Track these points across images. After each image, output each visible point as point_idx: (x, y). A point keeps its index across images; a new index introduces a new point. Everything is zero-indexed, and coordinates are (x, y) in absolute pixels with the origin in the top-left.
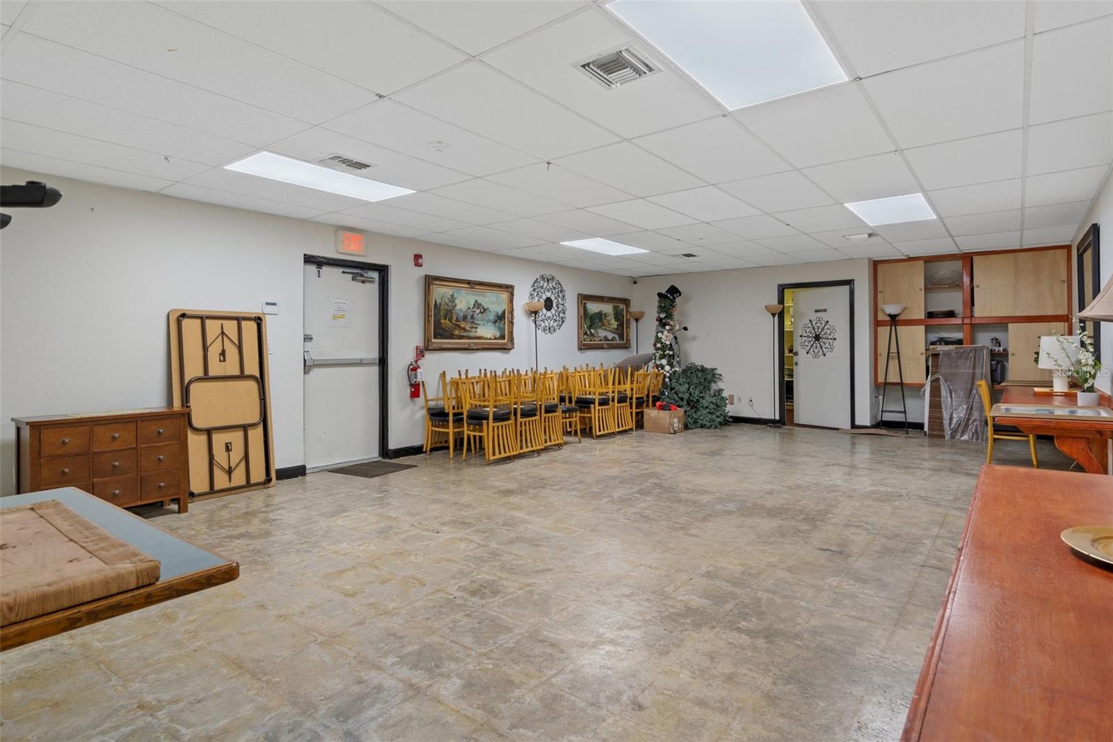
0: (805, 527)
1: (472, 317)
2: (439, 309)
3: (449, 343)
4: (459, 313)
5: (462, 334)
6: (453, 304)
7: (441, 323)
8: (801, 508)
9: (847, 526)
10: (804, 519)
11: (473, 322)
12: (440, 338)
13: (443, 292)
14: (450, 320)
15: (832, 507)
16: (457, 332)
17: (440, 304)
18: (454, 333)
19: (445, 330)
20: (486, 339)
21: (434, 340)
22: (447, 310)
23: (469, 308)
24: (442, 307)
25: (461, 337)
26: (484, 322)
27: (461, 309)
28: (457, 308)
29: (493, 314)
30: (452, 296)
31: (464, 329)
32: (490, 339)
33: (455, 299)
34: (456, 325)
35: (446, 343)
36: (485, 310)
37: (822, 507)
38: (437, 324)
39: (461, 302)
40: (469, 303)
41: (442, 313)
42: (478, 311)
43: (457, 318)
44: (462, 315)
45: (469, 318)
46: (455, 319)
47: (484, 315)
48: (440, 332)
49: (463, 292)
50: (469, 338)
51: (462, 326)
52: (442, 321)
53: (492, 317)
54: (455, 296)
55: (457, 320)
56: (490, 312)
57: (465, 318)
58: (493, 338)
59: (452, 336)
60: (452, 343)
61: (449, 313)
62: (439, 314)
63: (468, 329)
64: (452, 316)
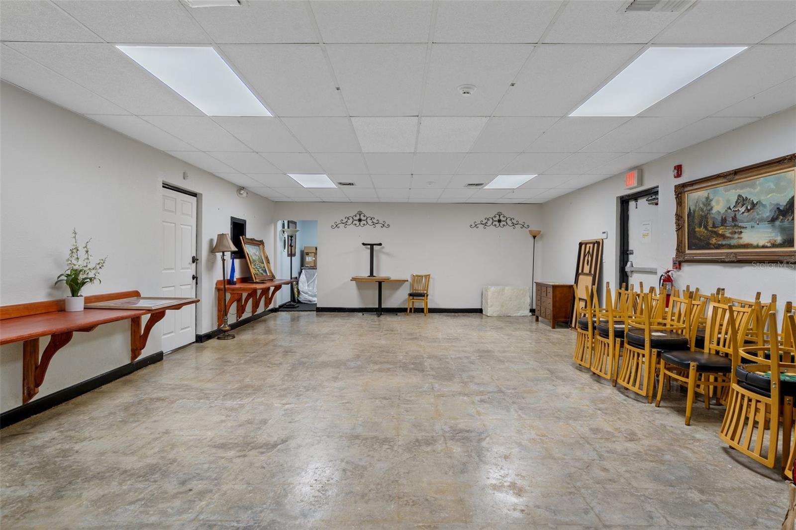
0: (304, 360)
1: (734, 219)
2: (694, 217)
3: (703, 254)
4: (716, 217)
5: (720, 243)
6: (709, 208)
7: (695, 232)
8: (309, 370)
9: (281, 364)
10: (305, 364)
11: (735, 225)
12: (695, 249)
13: (696, 197)
14: (706, 227)
15: (288, 375)
16: (713, 241)
17: (694, 211)
18: (711, 242)
19: (700, 240)
20: (757, 247)
21: (687, 252)
22: (702, 216)
23: (729, 208)
24: (696, 214)
25: (719, 247)
26: (753, 223)
27: (719, 212)
28: (714, 211)
29: (768, 208)
30: (707, 198)
31: (723, 237)
32: (764, 247)
33: (711, 200)
34: (712, 232)
35: (698, 254)
36: (754, 205)
37: (294, 373)
38: (692, 233)
39: (718, 202)
40: (728, 201)
41: (696, 221)
42: (743, 209)
43: (714, 224)
44: (720, 219)
45: (732, 221)
46: (711, 226)
47: (753, 214)
48: (696, 242)
49: (721, 189)
50: (730, 247)
51: (720, 232)
52: (697, 229)
53: (767, 214)
54: (711, 197)
55: (714, 226)
56: (764, 206)
57: (724, 221)
58: (769, 245)
59: (708, 246)
60: (706, 254)
61: (704, 220)
62: (693, 222)
63: (728, 235)
64: (707, 222)
